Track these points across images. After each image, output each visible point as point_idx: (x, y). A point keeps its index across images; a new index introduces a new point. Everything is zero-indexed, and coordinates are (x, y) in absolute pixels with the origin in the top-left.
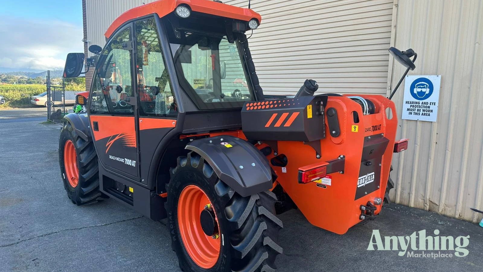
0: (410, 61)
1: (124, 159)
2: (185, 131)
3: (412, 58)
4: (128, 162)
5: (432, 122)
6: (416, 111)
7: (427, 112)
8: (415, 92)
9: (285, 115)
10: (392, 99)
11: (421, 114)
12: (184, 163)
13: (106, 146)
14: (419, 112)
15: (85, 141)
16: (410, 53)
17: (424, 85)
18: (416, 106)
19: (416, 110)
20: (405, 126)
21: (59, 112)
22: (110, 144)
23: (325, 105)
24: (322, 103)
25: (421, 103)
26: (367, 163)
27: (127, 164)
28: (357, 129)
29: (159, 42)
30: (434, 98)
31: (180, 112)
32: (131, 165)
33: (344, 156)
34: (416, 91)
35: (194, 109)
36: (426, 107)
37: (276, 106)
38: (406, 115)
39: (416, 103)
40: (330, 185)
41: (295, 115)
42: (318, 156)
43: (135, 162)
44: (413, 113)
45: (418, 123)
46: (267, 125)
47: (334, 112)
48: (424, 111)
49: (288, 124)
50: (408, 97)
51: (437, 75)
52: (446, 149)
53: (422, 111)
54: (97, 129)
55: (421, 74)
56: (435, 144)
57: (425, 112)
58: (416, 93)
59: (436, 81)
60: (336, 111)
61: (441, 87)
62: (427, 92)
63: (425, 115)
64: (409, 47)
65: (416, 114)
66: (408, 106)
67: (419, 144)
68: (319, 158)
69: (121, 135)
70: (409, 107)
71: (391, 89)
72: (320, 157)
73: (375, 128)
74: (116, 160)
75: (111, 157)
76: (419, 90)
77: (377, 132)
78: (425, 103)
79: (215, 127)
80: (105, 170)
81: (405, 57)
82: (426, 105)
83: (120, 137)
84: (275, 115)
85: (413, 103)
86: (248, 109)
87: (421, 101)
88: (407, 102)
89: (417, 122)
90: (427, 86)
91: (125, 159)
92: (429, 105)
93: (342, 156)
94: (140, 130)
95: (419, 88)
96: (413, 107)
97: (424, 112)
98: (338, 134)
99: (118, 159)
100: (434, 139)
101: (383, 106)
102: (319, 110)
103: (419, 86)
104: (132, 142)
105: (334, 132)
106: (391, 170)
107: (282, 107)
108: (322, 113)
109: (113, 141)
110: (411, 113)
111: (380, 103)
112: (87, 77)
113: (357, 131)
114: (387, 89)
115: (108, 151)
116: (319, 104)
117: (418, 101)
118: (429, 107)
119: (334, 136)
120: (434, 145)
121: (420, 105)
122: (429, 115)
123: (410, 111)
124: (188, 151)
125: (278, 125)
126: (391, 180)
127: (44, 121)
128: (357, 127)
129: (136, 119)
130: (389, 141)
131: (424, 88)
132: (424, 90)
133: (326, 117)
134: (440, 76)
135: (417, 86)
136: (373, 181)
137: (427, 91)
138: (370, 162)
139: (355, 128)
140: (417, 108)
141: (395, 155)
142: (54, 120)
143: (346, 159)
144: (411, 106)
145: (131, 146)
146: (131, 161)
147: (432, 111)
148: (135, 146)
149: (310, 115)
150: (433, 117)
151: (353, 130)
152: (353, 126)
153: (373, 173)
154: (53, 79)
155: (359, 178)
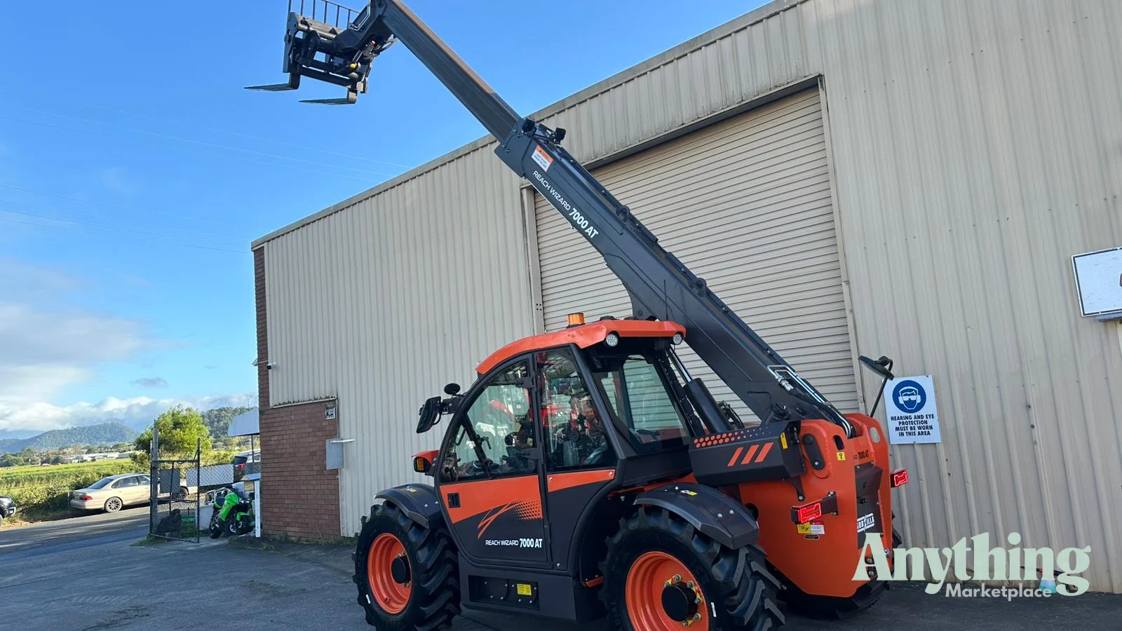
0: (886, 370)
1: (519, 540)
2: (626, 483)
3: (887, 367)
4: (527, 543)
5: (935, 444)
6: (909, 430)
7: (926, 429)
8: (901, 402)
9: (754, 449)
10: (874, 417)
11: (917, 433)
12: (633, 525)
13: (479, 527)
14: (913, 431)
15: (424, 528)
16: (884, 361)
17: (911, 390)
18: (907, 422)
19: (909, 428)
20: (898, 453)
21: (177, 514)
22: (487, 523)
23: (798, 432)
24: (795, 429)
25: (913, 417)
26: (862, 500)
27: (525, 546)
28: (843, 456)
29: (580, 375)
30: (930, 407)
31: (621, 458)
32: (532, 546)
33: (834, 493)
34: (902, 400)
35: (633, 454)
36: (922, 422)
37: (739, 438)
38: (895, 438)
39: (907, 418)
40: (824, 533)
41: (768, 447)
42: (801, 498)
43: (541, 540)
44: (905, 434)
45: (916, 447)
46: (731, 464)
47: (811, 439)
48: (920, 428)
49: (760, 459)
50: (893, 410)
51: (925, 374)
52: (965, 482)
53: (917, 428)
54: (457, 504)
55: (904, 376)
56: (947, 475)
57: (922, 430)
58: (903, 403)
59: (927, 383)
60: (814, 438)
61: (936, 392)
62: (919, 401)
63: (922, 434)
64: (880, 355)
65: (910, 434)
66: (896, 424)
67: (924, 479)
68: (802, 500)
69: (511, 505)
70: (898, 426)
71: (864, 401)
72: (804, 498)
73: (862, 455)
74: (500, 546)
75: (488, 543)
76: (906, 398)
77: (865, 460)
78: (919, 417)
79: (654, 476)
80: (474, 566)
81: (879, 367)
82: (920, 420)
83: (509, 508)
84: (739, 451)
85: (901, 419)
86: (698, 446)
87: (913, 415)
88: (892, 418)
89: (914, 447)
90: (916, 391)
91: (521, 539)
92: (925, 419)
93: (832, 493)
94: (549, 491)
95: (905, 395)
96: (903, 424)
97: (920, 431)
98: (822, 466)
99: (504, 543)
100: (945, 471)
101: (865, 426)
102: (793, 438)
103: (906, 393)
104: (535, 511)
105: (816, 463)
106: (893, 517)
107: (748, 438)
108: (798, 441)
109: (492, 518)
110: (902, 434)
111: (860, 423)
112: (263, 435)
113: (844, 459)
114: (859, 401)
115: (482, 535)
116: (792, 431)
117: (908, 414)
118: (926, 422)
119: (818, 468)
120: (946, 478)
121: (913, 420)
122: (929, 433)
123: (900, 431)
124: (639, 506)
125: (746, 461)
126: (895, 531)
127: (140, 539)
128: (843, 453)
129: (541, 476)
130: (882, 470)
131: (913, 394)
132: (913, 398)
133: (803, 447)
134: (930, 376)
135: (902, 392)
136: (873, 525)
137: (918, 399)
138: (864, 500)
139: (841, 456)
140: (909, 426)
141: (893, 490)
142: (167, 534)
143: (837, 495)
144: (900, 423)
145: (533, 518)
146: (532, 540)
147: (931, 427)
148: (541, 516)
149: (785, 446)
150: (935, 436)
151: (839, 458)
152: (838, 454)
153: (872, 514)
154: (65, 450)
155: (858, 520)
